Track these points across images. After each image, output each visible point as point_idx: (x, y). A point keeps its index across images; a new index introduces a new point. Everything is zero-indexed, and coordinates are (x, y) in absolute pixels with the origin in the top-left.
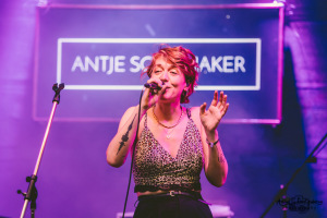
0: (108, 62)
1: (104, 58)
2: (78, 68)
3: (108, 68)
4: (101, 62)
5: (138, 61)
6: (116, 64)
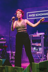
2: (29, 16)
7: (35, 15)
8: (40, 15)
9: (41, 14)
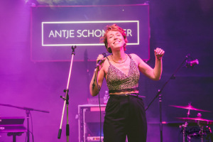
0: (66, 32)
1: (64, 31)
2: (52, 36)
3: (66, 36)
4: (63, 32)
5: (81, 32)
6: (70, 34)
7: (76, 34)
8: (94, 33)
9: (98, 33)
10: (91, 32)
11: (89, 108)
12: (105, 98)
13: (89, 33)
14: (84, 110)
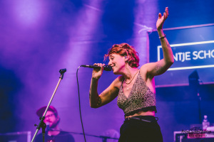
0: (182, 55)
3: (182, 58)
4: (178, 55)
5: (197, 54)
6: (186, 56)
7: (192, 56)
8: (210, 54)
10: (207, 52)
11: (186, 135)
12: (203, 123)
13: (205, 54)
14: (181, 137)
